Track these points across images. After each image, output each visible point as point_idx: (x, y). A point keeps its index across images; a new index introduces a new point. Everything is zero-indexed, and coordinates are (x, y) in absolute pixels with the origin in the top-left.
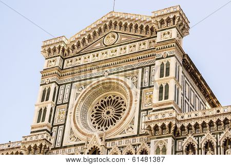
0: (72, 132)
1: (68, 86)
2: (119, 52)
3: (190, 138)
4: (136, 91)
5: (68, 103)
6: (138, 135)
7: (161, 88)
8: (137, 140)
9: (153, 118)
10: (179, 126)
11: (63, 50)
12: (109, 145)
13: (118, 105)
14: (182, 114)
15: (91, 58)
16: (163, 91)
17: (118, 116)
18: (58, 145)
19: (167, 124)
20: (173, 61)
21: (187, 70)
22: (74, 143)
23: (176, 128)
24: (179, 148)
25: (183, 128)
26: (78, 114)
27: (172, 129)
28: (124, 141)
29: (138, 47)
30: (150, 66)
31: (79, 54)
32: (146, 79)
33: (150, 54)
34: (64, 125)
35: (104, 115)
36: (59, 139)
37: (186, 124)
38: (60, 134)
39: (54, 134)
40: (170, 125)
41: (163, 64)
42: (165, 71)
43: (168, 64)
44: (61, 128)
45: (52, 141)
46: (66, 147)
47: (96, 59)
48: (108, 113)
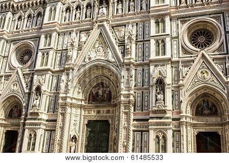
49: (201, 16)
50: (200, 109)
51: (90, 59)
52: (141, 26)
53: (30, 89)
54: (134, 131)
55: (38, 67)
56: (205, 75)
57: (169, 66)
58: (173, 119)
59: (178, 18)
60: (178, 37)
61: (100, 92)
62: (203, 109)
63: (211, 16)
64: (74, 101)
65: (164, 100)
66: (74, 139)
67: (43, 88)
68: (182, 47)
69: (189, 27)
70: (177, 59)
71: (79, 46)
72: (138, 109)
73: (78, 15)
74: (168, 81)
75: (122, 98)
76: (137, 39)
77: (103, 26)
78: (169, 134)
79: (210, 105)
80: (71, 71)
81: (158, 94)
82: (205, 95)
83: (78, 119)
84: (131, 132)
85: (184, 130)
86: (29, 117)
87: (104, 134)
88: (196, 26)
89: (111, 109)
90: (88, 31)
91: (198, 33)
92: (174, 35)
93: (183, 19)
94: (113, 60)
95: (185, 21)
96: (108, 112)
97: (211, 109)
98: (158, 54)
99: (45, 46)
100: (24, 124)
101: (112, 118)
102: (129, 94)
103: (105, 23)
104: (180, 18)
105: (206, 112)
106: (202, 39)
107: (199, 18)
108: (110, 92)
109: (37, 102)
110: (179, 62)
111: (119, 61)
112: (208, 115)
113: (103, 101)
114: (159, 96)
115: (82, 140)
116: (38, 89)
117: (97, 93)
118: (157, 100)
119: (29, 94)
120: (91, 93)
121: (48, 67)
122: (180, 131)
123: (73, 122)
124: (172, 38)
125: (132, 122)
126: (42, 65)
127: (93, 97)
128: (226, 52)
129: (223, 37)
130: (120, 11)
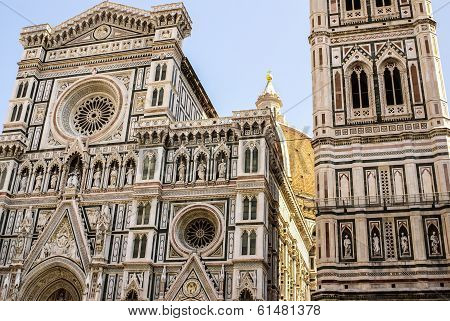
0: (51, 135)
1: (49, 82)
2: (110, 48)
3: (182, 149)
4: (127, 93)
5: (48, 101)
6: (126, 142)
7: (155, 93)
8: (125, 148)
9: (143, 125)
10: (171, 135)
11: (46, 40)
12: (93, 151)
13: (106, 108)
14: (176, 123)
15: (78, 53)
16: (157, 96)
17: (104, 120)
18: (34, 148)
19: (159, 132)
20: (170, 64)
21: (185, 74)
22: (52, 147)
23: (168, 137)
24: (170, 159)
25: (175, 137)
26: (59, 114)
27: (164, 138)
28: (109, 148)
29: (133, 44)
30: (145, 67)
31: (64, 46)
32: (139, 82)
33: (146, 53)
34: (43, 126)
35: (89, 118)
36: (36, 141)
37: (179, 134)
38: (37, 135)
39: (30, 136)
40: (162, 133)
41: (159, 65)
42: (160, 74)
43: (165, 66)
44: (38, 129)
45: (28, 143)
46: (43, 151)
47: (84, 54)
48: (94, 116)
49: (200, 201)
51: (47, 254)
52: (121, 208)
56: (193, 288)
57: (147, 274)
59: (171, 201)
60: (166, 231)
63: (213, 202)
68: (171, 246)
69: (183, 217)
70: (162, 263)
71: (35, 232)
73: (38, 182)
76: (113, 229)
77: (69, 204)
80: (19, 271)
88: (195, 214)
90: (49, 210)
91: (197, 224)
92: (163, 226)
93: (177, 204)
94: (78, 259)
95: (180, 207)
98: (135, 256)
103: (73, 202)
104: (173, 202)
106: (200, 234)
107: (198, 203)
110: (163, 267)
111: (87, 260)
124: (159, 231)
128: (223, 257)
129: (223, 235)
130: (96, 183)
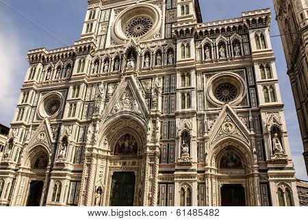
0: (112, 39)
1: (108, 11)
3: (207, 40)
5: (109, 21)
6: (165, 39)
7: (182, 8)
8: (165, 42)
12: (142, 46)
14: (200, 24)
16: (184, 9)
18: (102, 48)
19: (190, 29)
22: (114, 46)
24: (198, 46)
25: (201, 32)
26: (117, 27)
27: (194, 33)
28: (154, 43)
32: (169, 4)
34: (106, 35)
35: (135, 30)
36: (102, 44)
37: (203, 30)
38: (103, 40)
39: (98, 41)
40: (192, 30)
44: (103, 38)
45: (97, 45)
46: (107, 49)
48: (139, 28)
49: (225, 71)
50: (224, 161)
51: (116, 111)
52: (167, 79)
53: (57, 139)
54: (159, 183)
55: (66, 117)
56: (230, 128)
57: (195, 119)
58: (198, 172)
59: (204, 72)
60: (203, 91)
61: (126, 144)
62: (227, 161)
63: (235, 70)
64: (100, 152)
65: (189, 152)
66: (100, 190)
67: (70, 139)
68: (207, 100)
69: (213, 81)
70: (202, 112)
71: (106, 97)
72: (164, 161)
73: (106, 67)
74: (193, 133)
75: (148, 150)
76: (163, 92)
77: (130, 78)
78: (195, 186)
79: (234, 157)
80: (98, 122)
81: (184, 146)
82: (229, 148)
83: (104, 170)
84: (157, 184)
85: (209, 182)
86: (54, 167)
87: (130, 186)
88: (221, 80)
89: (137, 161)
90: (115, 83)
91: (222, 87)
92: (200, 88)
93: (208, 73)
94: (140, 112)
95: (210, 76)
96: (134, 163)
97: (235, 161)
98: (183, 107)
99: (73, 97)
100: (50, 175)
101: (138, 170)
102: (155, 146)
103: (132, 76)
104: (205, 72)
105: (230, 164)
106: (226, 93)
107: (223, 72)
108: (136, 144)
109: (63, 153)
110: (204, 115)
111: (146, 113)
112: (233, 167)
113: (129, 152)
114: (184, 149)
115: (107, 191)
116: (65, 139)
117: (123, 145)
118: (182, 152)
119: (56, 144)
120: (117, 144)
121: (76, 117)
122: (205, 183)
123: (98, 173)
124: (197, 91)
125: (157, 174)
126: (69, 116)
127: (119, 149)
128: (249, 106)
129: (246, 91)
130: (147, 65)
